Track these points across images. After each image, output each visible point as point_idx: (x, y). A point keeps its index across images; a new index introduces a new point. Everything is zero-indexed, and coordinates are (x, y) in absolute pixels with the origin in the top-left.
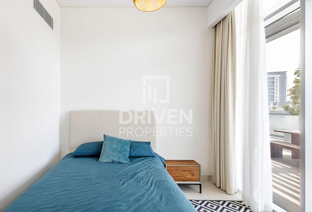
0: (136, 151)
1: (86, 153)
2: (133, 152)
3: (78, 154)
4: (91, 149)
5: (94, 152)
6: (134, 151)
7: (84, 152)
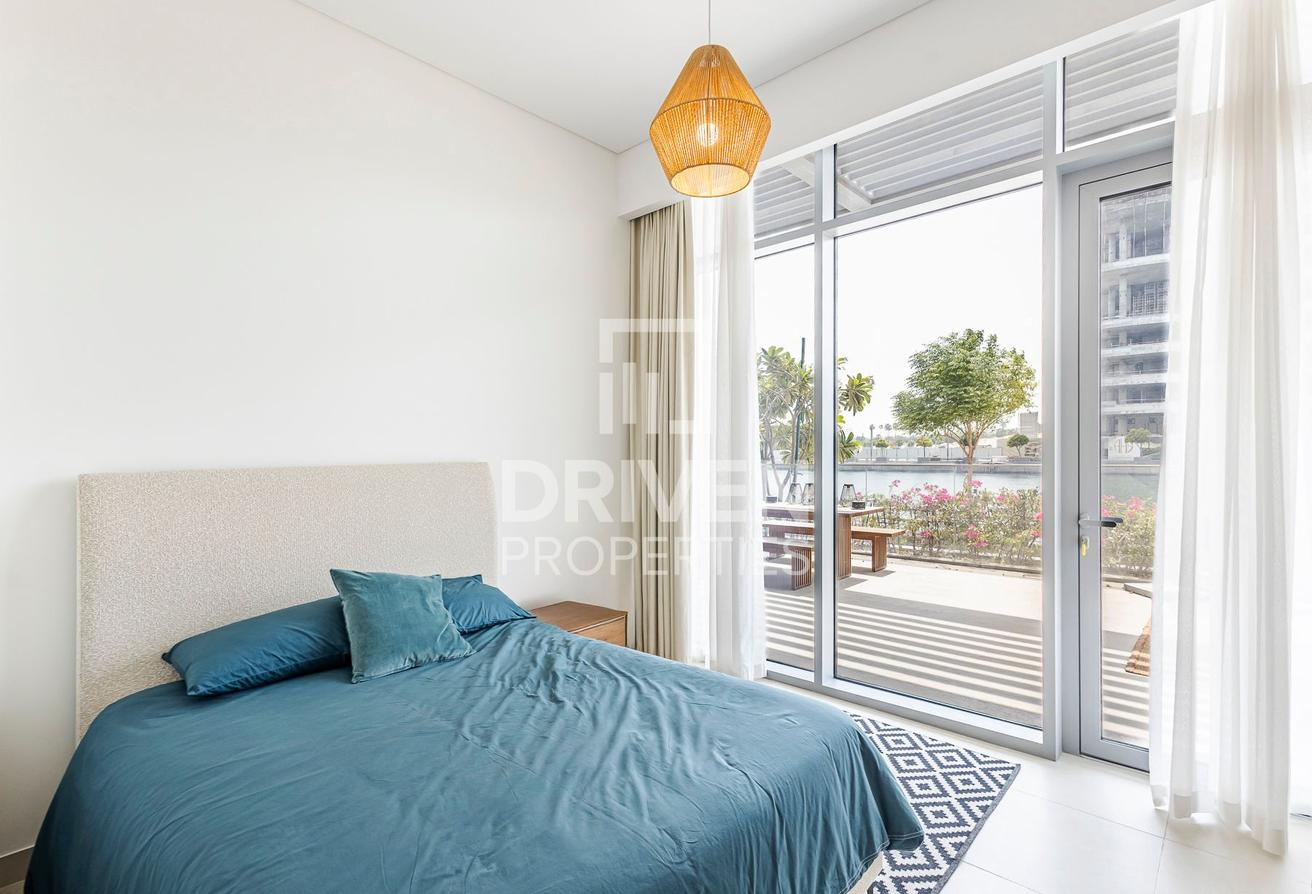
0: (468, 611)
1: (268, 665)
2: (460, 616)
3: (227, 682)
4: (291, 643)
5: (309, 650)
6: (459, 612)
7: (259, 662)
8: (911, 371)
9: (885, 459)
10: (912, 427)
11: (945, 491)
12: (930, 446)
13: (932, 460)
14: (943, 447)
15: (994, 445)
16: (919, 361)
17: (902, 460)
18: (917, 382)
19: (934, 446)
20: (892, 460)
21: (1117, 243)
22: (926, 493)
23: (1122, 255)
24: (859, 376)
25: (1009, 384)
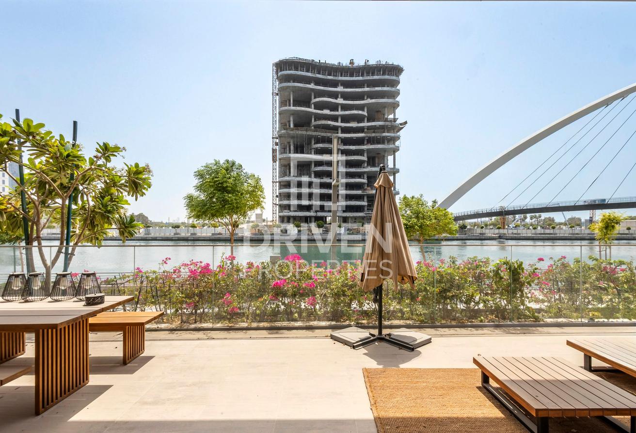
8: (196, 181)
9: (195, 234)
10: (198, 217)
11: (208, 265)
12: (217, 227)
13: (218, 234)
14: (224, 228)
15: (246, 228)
16: (200, 175)
17: (204, 235)
18: (200, 188)
19: (219, 228)
20: (199, 235)
21: (290, 147)
22: (193, 267)
23: (292, 152)
24: (137, 165)
25: (252, 193)
